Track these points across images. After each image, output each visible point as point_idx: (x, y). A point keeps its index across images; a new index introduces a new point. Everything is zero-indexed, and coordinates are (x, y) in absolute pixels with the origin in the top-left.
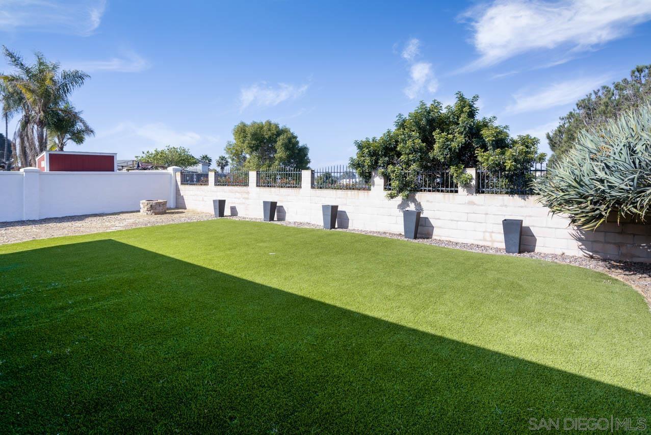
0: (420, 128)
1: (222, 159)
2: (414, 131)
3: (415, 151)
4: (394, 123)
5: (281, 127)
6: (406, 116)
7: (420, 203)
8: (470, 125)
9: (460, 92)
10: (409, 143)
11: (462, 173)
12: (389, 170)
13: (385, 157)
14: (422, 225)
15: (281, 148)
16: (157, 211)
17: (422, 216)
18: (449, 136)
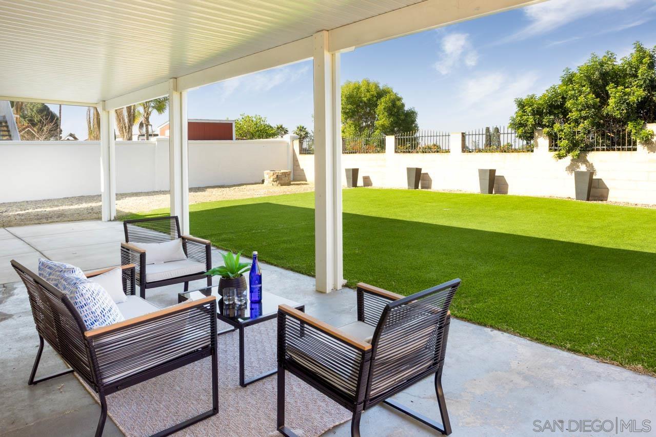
0: (591, 83)
1: (301, 130)
2: (584, 86)
3: (588, 107)
4: (560, 78)
5: (381, 87)
6: (574, 70)
7: (592, 164)
8: (651, 77)
9: (638, 42)
10: (581, 99)
11: (641, 129)
12: (556, 130)
13: (550, 115)
14: (595, 187)
15: (383, 114)
16: (282, 182)
17: (594, 177)
18: (626, 89)
